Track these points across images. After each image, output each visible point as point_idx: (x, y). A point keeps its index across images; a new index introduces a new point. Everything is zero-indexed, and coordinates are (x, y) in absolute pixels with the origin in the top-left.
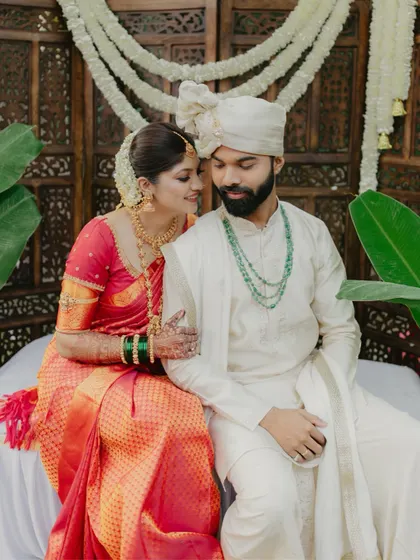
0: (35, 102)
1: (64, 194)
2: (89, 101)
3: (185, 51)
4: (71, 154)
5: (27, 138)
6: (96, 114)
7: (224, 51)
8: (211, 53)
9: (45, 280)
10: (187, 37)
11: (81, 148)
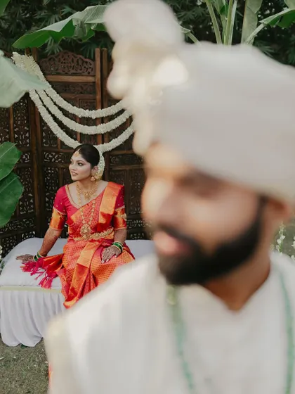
0: (12, 127)
1: (28, 171)
2: (38, 125)
3: (87, 102)
4: (30, 151)
5: (13, 150)
6: (42, 131)
7: (105, 104)
8: (99, 104)
9: (21, 213)
10: (87, 96)
11: (35, 148)
